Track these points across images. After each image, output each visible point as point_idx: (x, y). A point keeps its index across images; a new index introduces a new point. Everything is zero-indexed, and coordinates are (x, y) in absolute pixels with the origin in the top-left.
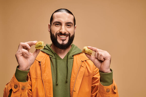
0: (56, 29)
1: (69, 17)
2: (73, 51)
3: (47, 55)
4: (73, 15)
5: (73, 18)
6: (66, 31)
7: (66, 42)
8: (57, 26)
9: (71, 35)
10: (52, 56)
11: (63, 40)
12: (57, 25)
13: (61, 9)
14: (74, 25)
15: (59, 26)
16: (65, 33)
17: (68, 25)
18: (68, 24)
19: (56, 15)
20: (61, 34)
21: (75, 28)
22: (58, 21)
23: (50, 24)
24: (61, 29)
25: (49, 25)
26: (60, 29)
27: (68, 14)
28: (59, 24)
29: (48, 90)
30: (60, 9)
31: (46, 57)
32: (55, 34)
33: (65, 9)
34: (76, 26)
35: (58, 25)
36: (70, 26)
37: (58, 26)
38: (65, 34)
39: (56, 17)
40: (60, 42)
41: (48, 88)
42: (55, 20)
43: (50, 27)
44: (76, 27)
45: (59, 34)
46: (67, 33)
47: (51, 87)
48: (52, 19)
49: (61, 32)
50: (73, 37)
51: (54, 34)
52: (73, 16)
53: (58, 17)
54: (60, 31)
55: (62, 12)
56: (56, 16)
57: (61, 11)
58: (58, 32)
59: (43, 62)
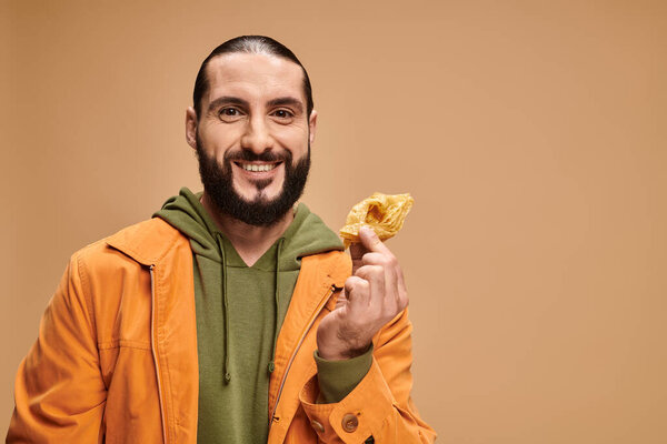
0: (225, 135)
1: (281, 75)
2: (300, 238)
3: (181, 241)
4: (298, 63)
5: (301, 75)
6: (270, 142)
7: (273, 192)
8: (225, 117)
9: (296, 160)
10: (204, 247)
11: (261, 185)
12: (230, 112)
13: (243, 38)
14: (305, 110)
15: (237, 117)
16: (268, 150)
17: (279, 114)
18: (280, 109)
19: (222, 68)
20: (248, 155)
21: (311, 122)
22: (232, 95)
23: (191, 109)
24: (249, 130)
25: (189, 117)
26: (245, 135)
27: (278, 62)
28: (237, 107)
29: (177, 403)
30: (236, 40)
31: (179, 247)
32: (220, 159)
33: (259, 37)
34: (314, 112)
35: (233, 113)
36: (291, 115)
37: (232, 118)
38: (266, 156)
39: (219, 77)
40: (247, 193)
41: (175, 393)
42: (220, 91)
43: (195, 125)
44: (314, 119)
45: (238, 158)
46: (277, 149)
47: (189, 389)
48: (202, 85)
49: (251, 145)
50: (305, 165)
51: (215, 160)
52: (299, 68)
53: (231, 75)
54: (246, 140)
55: (249, 50)
56: (219, 71)
57: (241, 49)
58: (236, 148)
59: (163, 271)
